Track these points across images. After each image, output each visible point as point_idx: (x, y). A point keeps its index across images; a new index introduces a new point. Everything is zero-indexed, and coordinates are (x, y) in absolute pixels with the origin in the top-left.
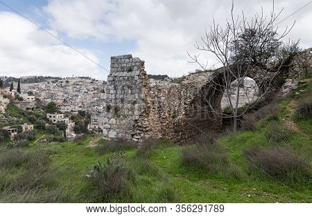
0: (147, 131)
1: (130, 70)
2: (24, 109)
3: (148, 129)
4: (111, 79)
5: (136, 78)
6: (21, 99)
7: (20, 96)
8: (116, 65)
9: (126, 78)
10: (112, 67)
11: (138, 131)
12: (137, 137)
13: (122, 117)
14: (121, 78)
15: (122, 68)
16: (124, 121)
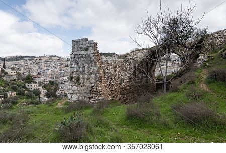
1: (87, 50)
2: (9, 81)
3: (101, 93)
4: (73, 57)
6: (6, 73)
7: (5, 71)
8: (76, 47)
9: (84, 56)
11: (94, 95)
12: (94, 99)
13: (81, 84)
14: (80, 56)
15: (81, 48)
16: (83, 88)
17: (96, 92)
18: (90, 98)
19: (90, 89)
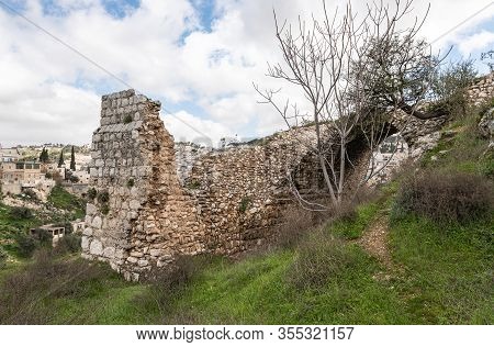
0: (153, 242)
1: (129, 120)
2: (79, 196)
3: (154, 237)
4: (98, 138)
5: (136, 134)
6: (75, 180)
7: (74, 174)
8: (108, 112)
9: (119, 135)
10: (103, 116)
11: (137, 242)
12: (136, 254)
13: (110, 212)
14: (112, 136)
15: (118, 116)
16: (114, 221)
17: (142, 233)
18: (128, 251)
19: (128, 225)
